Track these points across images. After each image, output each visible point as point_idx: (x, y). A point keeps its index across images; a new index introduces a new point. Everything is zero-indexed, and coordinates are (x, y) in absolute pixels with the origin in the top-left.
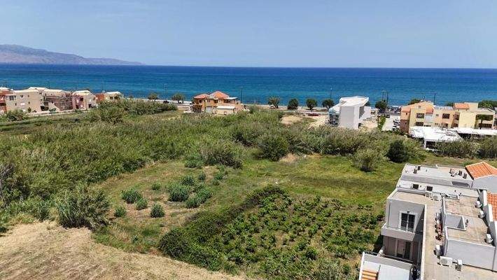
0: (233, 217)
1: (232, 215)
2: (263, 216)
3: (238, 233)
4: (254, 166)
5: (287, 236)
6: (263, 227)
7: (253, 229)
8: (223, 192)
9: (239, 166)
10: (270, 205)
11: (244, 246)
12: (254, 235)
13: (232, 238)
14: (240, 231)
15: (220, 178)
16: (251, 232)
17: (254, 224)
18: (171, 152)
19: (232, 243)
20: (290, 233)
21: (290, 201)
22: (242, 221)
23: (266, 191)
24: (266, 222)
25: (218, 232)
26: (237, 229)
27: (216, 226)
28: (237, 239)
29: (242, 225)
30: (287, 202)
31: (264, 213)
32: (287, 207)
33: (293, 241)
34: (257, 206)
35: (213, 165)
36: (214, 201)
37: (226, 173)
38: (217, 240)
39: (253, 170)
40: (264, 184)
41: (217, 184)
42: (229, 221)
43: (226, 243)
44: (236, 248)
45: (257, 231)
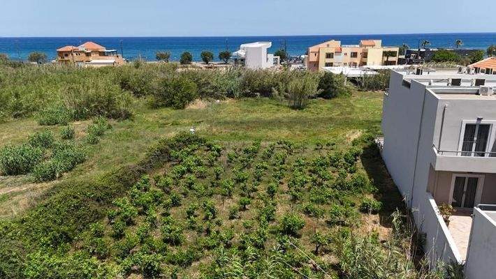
0: (128, 185)
1: (126, 181)
2: (181, 177)
3: (140, 213)
4: (152, 116)
5: (232, 203)
6: (185, 194)
7: (169, 200)
8: (107, 151)
9: (128, 116)
10: (190, 160)
11: (157, 237)
12: (172, 211)
13: (130, 223)
14: (146, 208)
15: (100, 134)
16: (166, 206)
17: (168, 193)
18: (16, 108)
19: (132, 234)
20: (236, 197)
21: (218, 151)
22: (146, 190)
23: (178, 141)
24: (190, 186)
25: (98, 217)
26: (137, 205)
27: (94, 206)
28: (141, 224)
29: (146, 197)
30: (216, 153)
31: (183, 173)
32: (216, 160)
33: (244, 209)
34: (168, 164)
35: (86, 119)
36: (92, 166)
37: (110, 127)
38: (99, 234)
39: (151, 120)
40: (172, 134)
41: (94, 142)
42: (119, 193)
43: (119, 236)
44: (142, 242)
45: (176, 203)
